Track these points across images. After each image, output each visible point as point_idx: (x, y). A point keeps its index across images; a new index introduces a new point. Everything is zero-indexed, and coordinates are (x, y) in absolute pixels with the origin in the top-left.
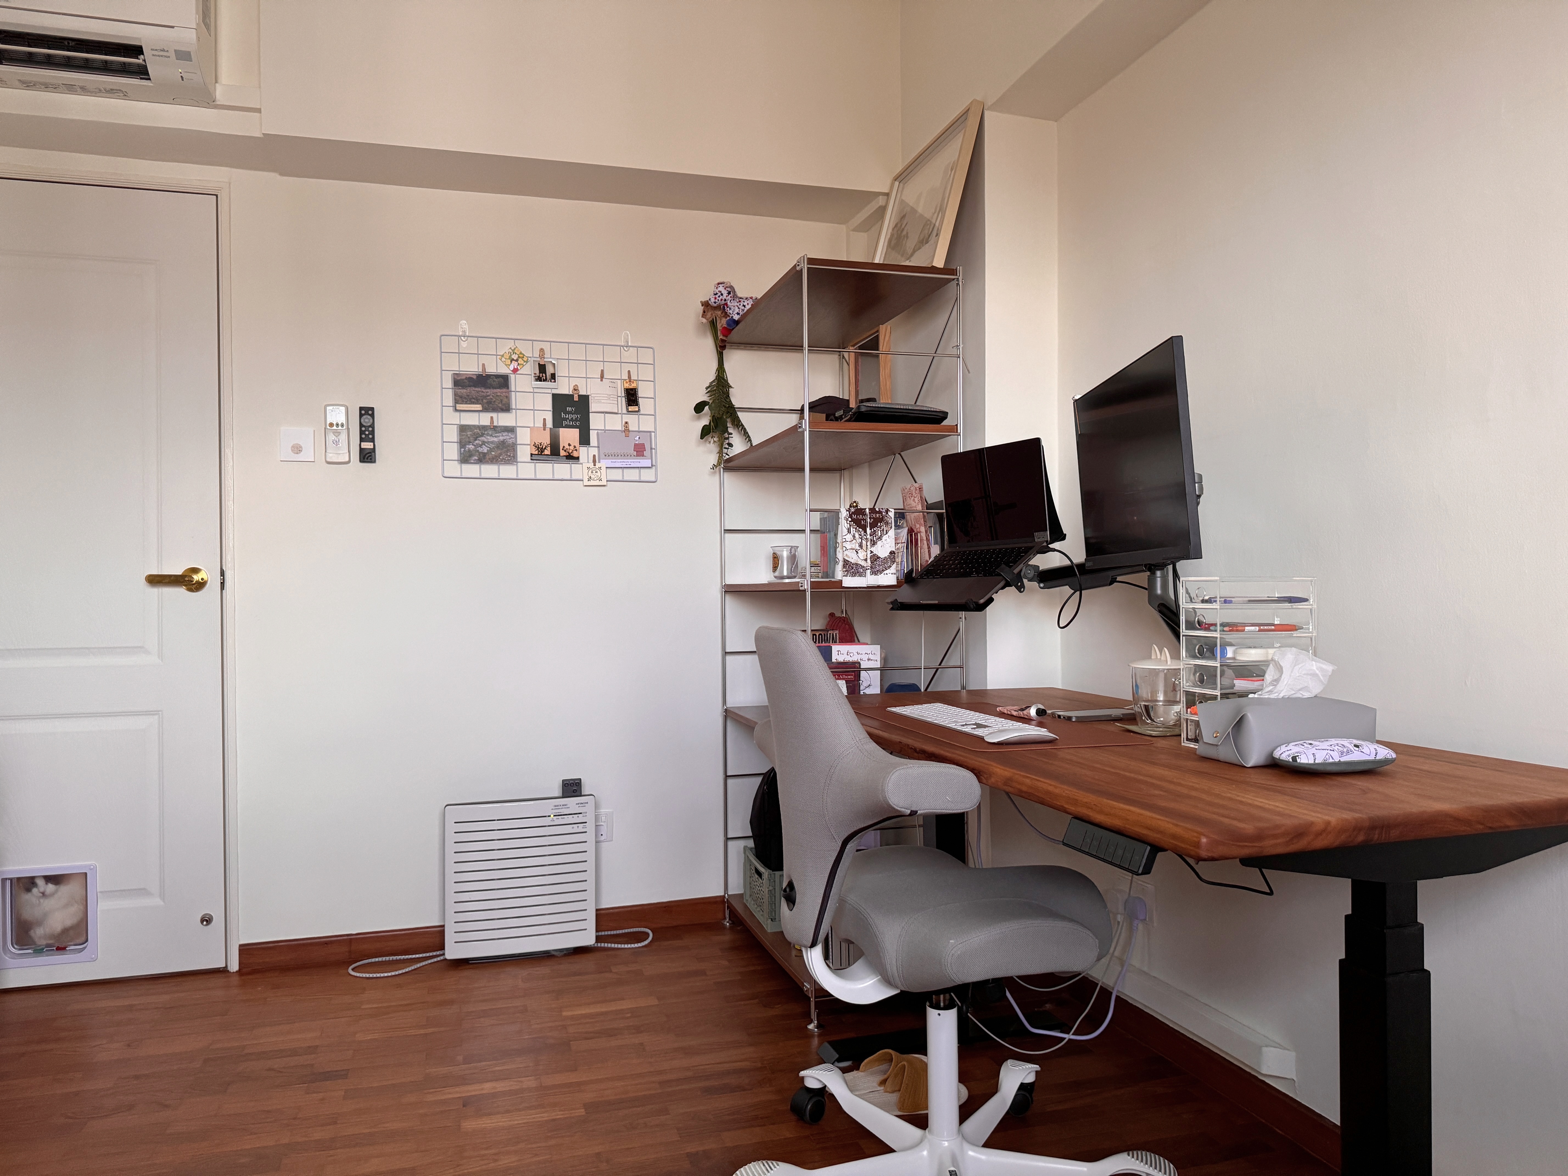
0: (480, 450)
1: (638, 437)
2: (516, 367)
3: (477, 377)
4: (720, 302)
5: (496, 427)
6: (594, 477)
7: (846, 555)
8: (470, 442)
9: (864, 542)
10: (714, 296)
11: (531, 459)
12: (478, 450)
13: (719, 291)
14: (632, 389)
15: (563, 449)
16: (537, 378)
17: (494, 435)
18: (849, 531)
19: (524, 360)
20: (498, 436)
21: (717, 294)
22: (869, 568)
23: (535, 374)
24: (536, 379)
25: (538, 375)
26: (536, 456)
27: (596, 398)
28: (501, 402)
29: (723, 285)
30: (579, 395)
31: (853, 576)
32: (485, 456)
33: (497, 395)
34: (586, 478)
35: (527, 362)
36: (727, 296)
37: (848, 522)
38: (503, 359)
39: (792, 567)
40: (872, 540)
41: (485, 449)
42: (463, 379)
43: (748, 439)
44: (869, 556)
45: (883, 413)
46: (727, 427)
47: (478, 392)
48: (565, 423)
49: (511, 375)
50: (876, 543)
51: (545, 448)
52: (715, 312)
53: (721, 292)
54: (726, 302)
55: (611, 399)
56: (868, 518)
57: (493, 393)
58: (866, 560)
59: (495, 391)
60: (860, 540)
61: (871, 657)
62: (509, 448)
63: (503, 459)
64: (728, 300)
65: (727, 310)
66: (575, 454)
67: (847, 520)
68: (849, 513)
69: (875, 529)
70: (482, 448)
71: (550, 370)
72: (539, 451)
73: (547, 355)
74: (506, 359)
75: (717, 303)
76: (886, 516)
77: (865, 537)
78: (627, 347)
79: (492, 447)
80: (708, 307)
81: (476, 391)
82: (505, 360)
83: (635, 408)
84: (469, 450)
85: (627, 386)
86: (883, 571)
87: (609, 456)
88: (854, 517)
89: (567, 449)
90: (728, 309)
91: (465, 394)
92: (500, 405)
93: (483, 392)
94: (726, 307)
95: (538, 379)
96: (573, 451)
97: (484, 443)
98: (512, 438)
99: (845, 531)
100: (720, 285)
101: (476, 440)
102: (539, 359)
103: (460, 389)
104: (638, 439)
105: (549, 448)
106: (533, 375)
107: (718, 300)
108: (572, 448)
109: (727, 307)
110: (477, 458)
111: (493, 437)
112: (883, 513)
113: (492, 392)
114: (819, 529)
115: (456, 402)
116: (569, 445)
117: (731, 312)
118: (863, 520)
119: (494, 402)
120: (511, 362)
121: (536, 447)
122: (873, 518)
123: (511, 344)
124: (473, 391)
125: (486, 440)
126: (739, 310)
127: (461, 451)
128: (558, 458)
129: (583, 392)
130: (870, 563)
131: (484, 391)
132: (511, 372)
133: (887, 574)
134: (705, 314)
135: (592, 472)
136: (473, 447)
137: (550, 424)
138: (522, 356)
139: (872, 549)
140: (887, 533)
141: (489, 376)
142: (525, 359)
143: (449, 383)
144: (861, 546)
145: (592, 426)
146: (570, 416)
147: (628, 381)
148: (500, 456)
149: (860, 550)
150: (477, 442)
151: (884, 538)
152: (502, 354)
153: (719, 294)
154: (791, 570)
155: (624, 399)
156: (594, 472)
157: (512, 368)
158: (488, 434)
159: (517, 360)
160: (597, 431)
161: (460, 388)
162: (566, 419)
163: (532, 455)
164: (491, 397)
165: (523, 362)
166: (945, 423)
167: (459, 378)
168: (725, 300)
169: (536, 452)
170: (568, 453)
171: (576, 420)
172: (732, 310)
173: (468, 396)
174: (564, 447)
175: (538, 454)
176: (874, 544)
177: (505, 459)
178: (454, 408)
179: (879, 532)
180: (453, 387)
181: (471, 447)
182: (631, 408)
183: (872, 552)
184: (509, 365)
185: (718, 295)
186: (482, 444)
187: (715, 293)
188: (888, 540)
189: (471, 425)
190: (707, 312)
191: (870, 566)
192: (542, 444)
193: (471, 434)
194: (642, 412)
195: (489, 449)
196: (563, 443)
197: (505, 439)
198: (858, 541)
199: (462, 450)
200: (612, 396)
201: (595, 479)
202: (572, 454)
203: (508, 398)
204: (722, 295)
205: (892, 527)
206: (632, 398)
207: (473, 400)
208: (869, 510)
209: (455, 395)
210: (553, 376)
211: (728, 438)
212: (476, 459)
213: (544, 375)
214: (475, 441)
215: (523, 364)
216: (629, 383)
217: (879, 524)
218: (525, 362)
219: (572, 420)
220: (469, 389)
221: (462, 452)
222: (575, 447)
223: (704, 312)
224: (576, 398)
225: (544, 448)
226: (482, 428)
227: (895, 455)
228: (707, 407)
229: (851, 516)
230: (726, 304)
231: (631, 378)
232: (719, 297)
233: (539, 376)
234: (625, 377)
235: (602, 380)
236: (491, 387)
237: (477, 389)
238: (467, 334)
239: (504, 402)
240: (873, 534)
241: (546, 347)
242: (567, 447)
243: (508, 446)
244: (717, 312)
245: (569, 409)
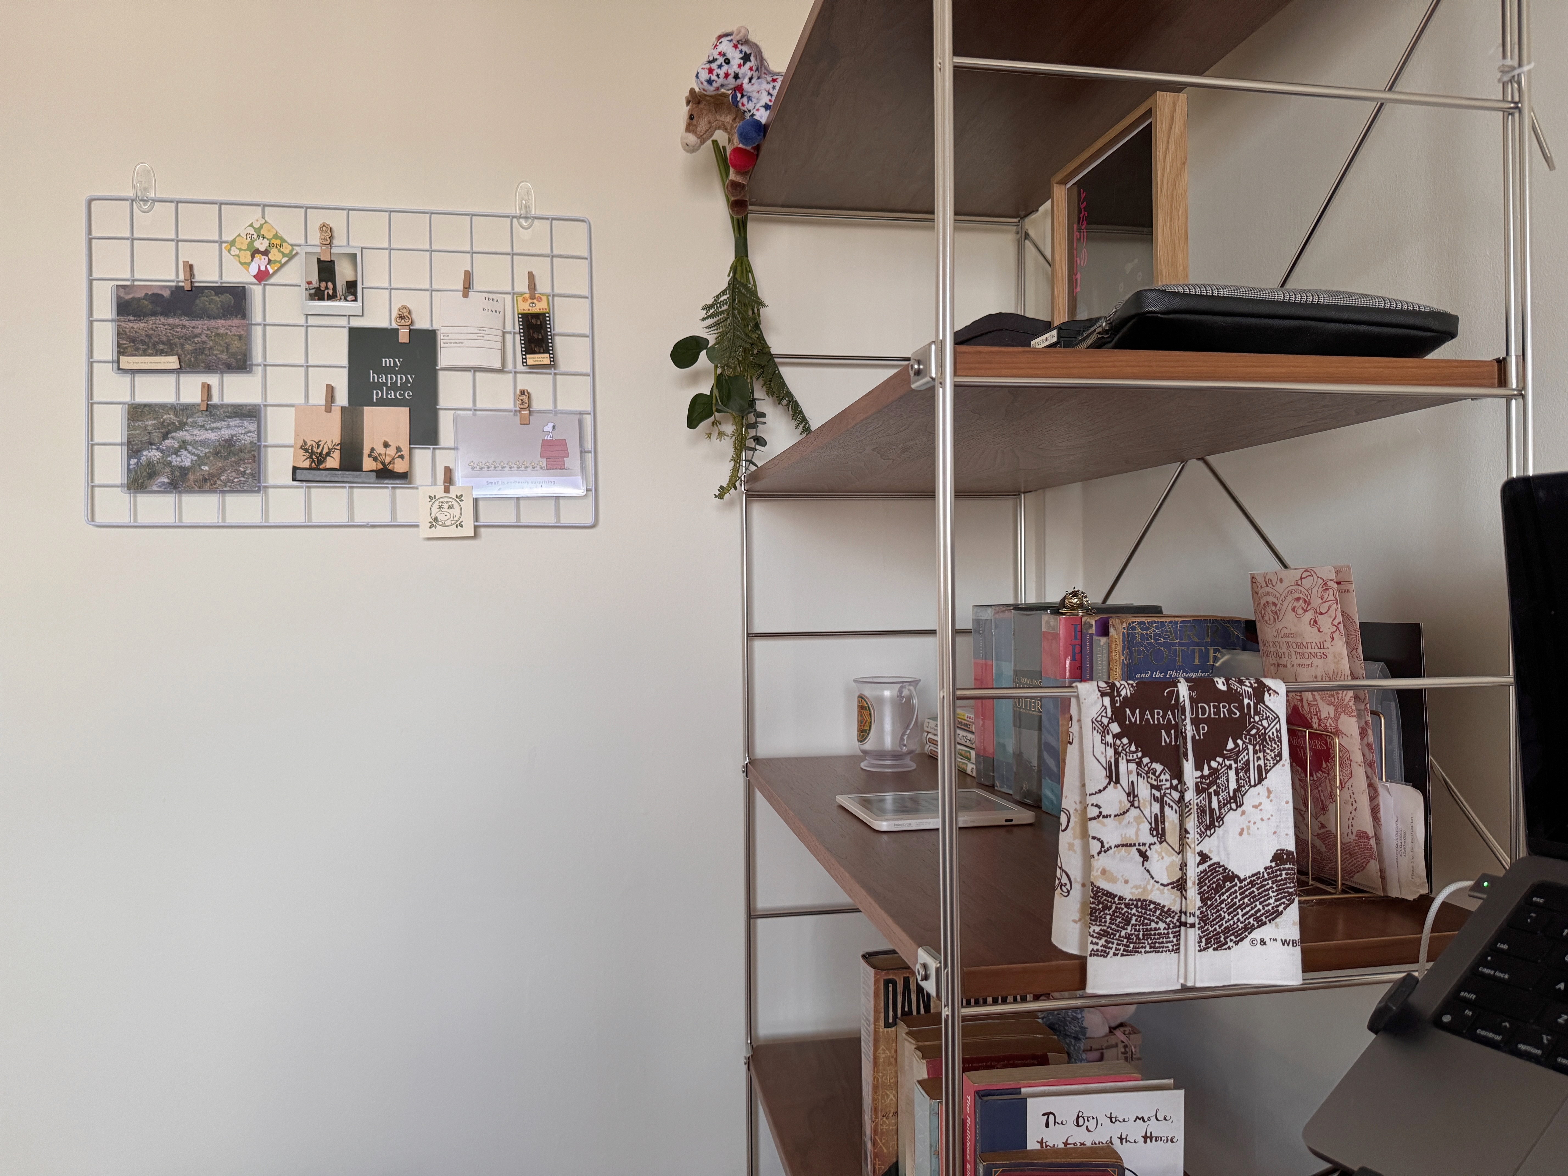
0: (175, 460)
1: (550, 425)
2: (263, 268)
3: (172, 292)
4: (721, 80)
5: (215, 406)
6: (446, 518)
7: (1104, 872)
8: (152, 444)
9: (1172, 817)
10: (708, 66)
11: (294, 480)
12: (171, 462)
13: (720, 53)
14: (536, 316)
15: (369, 456)
16: (313, 291)
17: (208, 427)
18: (1113, 776)
19: (282, 253)
20: (217, 428)
21: (714, 60)
22: (1191, 920)
23: (309, 283)
24: (310, 295)
25: (315, 284)
26: (305, 472)
27: (451, 336)
28: (227, 349)
29: (729, 38)
30: (410, 331)
31: (1127, 953)
32: (186, 474)
33: (218, 335)
34: (424, 521)
35: (291, 257)
36: (740, 66)
37: (1109, 739)
38: (234, 251)
39: (903, 734)
40: (1204, 811)
41: (186, 459)
42: (139, 299)
43: (801, 426)
44: (1193, 872)
45: (1229, 319)
46: (754, 400)
47: (173, 327)
48: (377, 394)
49: (251, 286)
50: (1221, 818)
51: (328, 454)
52: (718, 117)
53: (724, 55)
54: (739, 82)
55: (486, 337)
56: (1188, 721)
57: (208, 330)
58: (1180, 885)
59: (213, 323)
60: (1156, 807)
61: (1155, 1128)
62: (242, 455)
63: (229, 480)
64: (744, 76)
65: (743, 105)
66: (400, 467)
67: (1105, 731)
68: (1113, 702)
69: (1214, 764)
70: (180, 456)
71: (344, 272)
72: (313, 461)
73: (340, 240)
74: (240, 250)
75: (714, 84)
76: (1257, 713)
77: (1176, 795)
78: (526, 218)
79: (202, 455)
80: (701, 106)
81: (169, 325)
82: (237, 252)
83: (544, 359)
84: (150, 464)
85: (525, 307)
86: (1249, 929)
87: (481, 468)
88: (1133, 717)
89: (380, 454)
90: (745, 100)
91: (143, 333)
92: (224, 356)
93: (184, 327)
94: (739, 95)
95: (315, 294)
96: (393, 459)
97: (184, 444)
98: (250, 432)
99: (1097, 776)
100: (722, 40)
101: (165, 437)
102: (318, 250)
103: (129, 321)
104: (550, 429)
105: (336, 454)
106: (304, 286)
107: (718, 76)
108: (391, 451)
109: (743, 96)
110: (166, 480)
111: (206, 430)
112: (1246, 701)
113: (205, 327)
114: (971, 627)
115: (122, 351)
116: (386, 445)
117: (750, 106)
118: (1168, 727)
119: (211, 348)
120: (253, 257)
121: (306, 450)
122: (1207, 721)
123: (254, 216)
124: (161, 325)
125: (188, 438)
126: (769, 97)
127: (129, 465)
128: (357, 476)
129: (422, 323)
130: (1199, 904)
131: (187, 323)
132: (254, 280)
133: (1263, 943)
134: (695, 121)
135: (440, 507)
136: (158, 454)
137: (342, 398)
138: (278, 242)
139: (1209, 845)
140: (1261, 780)
141: (197, 291)
142: (286, 249)
143: (105, 308)
144: (1158, 829)
145: (443, 401)
146: (389, 379)
147: (527, 296)
148: (220, 475)
149: (1157, 847)
150: (168, 442)
151: (1253, 796)
152: (230, 239)
153: (721, 60)
154: (902, 739)
155: (518, 337)
156: (446, 506)
157: (253, 269)
158: (194, 425)
159: (266, 253)
160: (453, 412)
161: (131, 318)
162: (379, 386)
163: (295, 469)
164: (204, 337)
165: (281, 255)
166: (1442, 353)
167: (130, 296)
168: (736, 77)
169: (307, 464)
170: (383, 463)
171: (404, 387)
172: (754, 100)
173: (149, 336)
174: (372, 450)
175: (310, 469)
176: (1211, 826)
177: (233, 482)
178: (115, 365)
179: (1232, 774)
180: (115, 317)
181: (153, 454)
182: (532, 359)
183: (1204, 857)
184: (249, 264)
185: (718, 62)
186: (181, 447)
187: (711, 58)
188: (1267, 805)
189: (156, 405)
190: (699, 117)
191: (1198, 913)
192: (322, 444)
193: (154, 425)
194: (563, 366)
195: (196, 458)
196: (372, 439)
197: (235, 435)
198: (1147, 812)
199: (133, 461)
200: (488, 331)
201: (448, 523)
202: (390, 467)
203: (245, 339)
204: (727, 61)
205: (1280, 755)
206: (535, 336)
207: (161, 347)
208: (1190, 688)
209: (120, 334)
210: (352, 287)
211: (754, 426)
212: (163, 484)
213: (330, 285)
214: (164, 440)
215: (280, 262)
216: (530, 301)
217: (1230, 745)
218: (284, 255)
219: (394, 387)
220: (152, 320)
221: (131, 467)
222: (399, 449)
223: (691, 117)
224: (403, 337)
225: (324, 453)
226: (182, 410)
227: (1184, 461)
228: (705, 351)
229: (1118, 715)
230: (740, 88)
231: (535, 289)
232: (720, 66)
233: (318, 289)
234: (522, 286)
235: (465, 295)
236: (204, 314)
237: (171, 321)
238: (152, 195)
239: (233, 349)
240: (1210, 785)
241: (337, 221)
242: (380, 449)
243: (241, 451)
244: (722, 118)
245: (387, 362)
